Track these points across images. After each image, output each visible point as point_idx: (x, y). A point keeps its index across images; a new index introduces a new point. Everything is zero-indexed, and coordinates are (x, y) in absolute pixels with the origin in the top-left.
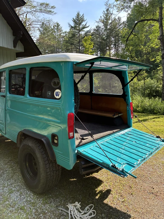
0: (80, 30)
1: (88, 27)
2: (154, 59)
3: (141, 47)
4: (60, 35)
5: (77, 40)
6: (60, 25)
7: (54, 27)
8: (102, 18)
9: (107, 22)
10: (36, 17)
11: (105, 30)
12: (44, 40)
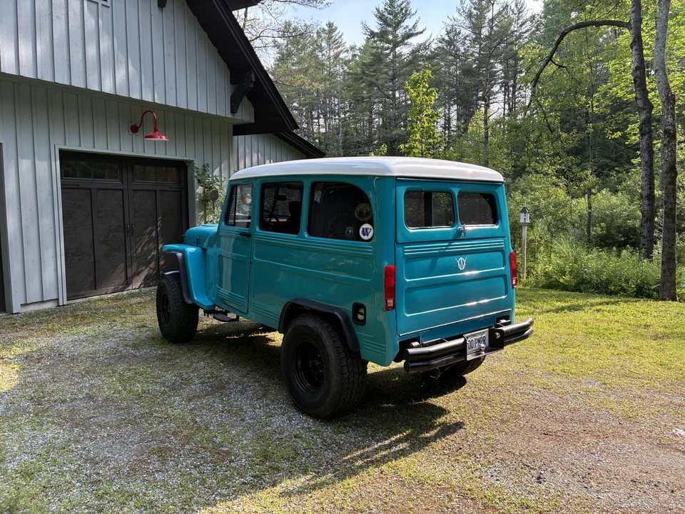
0: (396, 44)
1: (421, 33)
2: (619, 134)
3: (578, 100)
4: (337, 56)
5: (386, 73)
6: (336, 29)
7: (318, 33)
8: (465, 5)
9: (481, 17)
10: (274, 15)
11: (475, 40)
12: (294, 78)
